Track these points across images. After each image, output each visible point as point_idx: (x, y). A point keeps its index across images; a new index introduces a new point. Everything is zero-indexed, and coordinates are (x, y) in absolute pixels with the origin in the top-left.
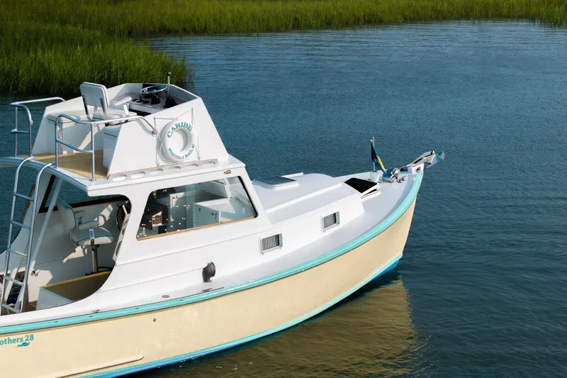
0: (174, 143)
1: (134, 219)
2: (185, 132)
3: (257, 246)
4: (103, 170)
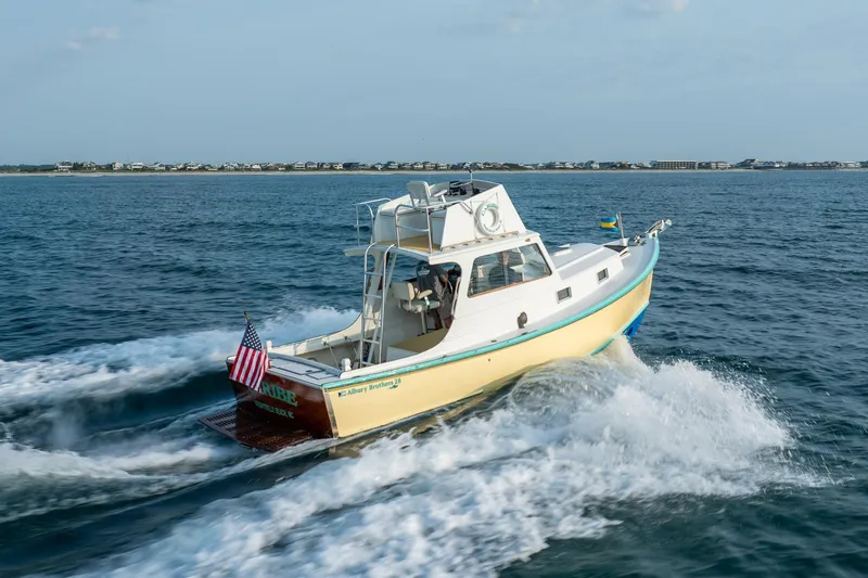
1: (464, 281)
2: (494, 211)
3: (554, 297)
4: (438, 247)
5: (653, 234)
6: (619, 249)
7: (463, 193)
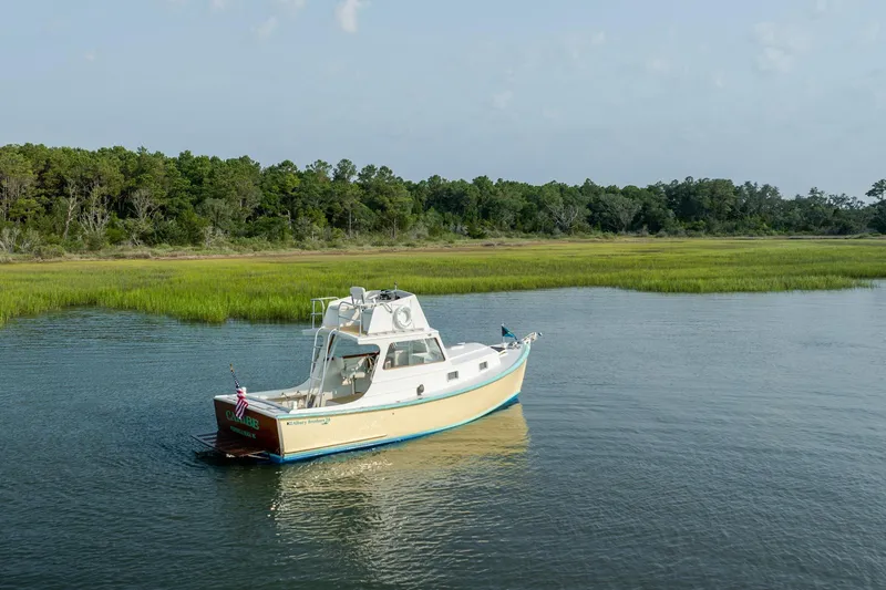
0: (401, 318)
1: (381, 358)
2: (407, 312)
3: (445, 377)
4: (365, 333)
5: (527, 343)
6: (500, 350)
7: (389, 299)
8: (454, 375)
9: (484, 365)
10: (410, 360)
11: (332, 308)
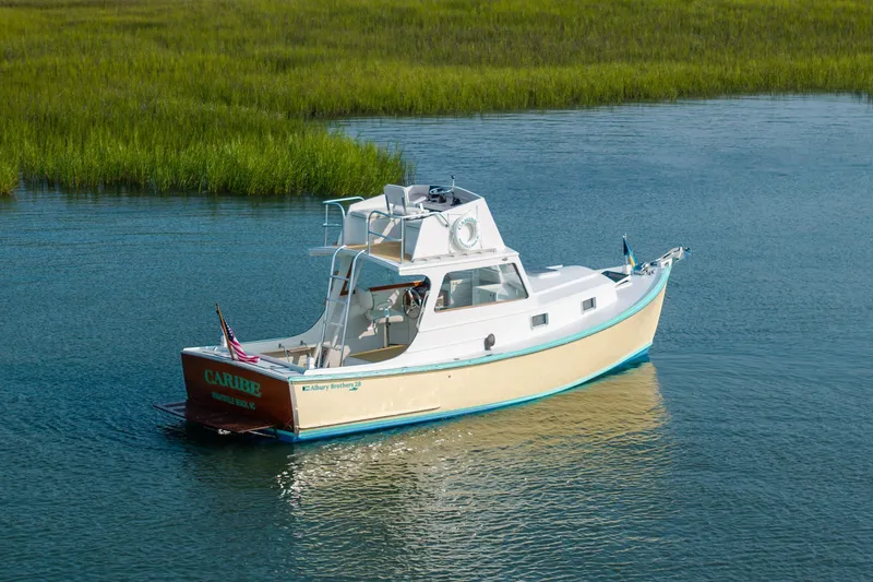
0: (463, 234)
1: (433, 295)
2: (472, 226)
3: (528, 323)
4: (409, 257)
5: (666, 265)
7: (443, 201)
8: (542, 320)
9: (591, 304)
10: (475, 297)
11: (354, 215)
